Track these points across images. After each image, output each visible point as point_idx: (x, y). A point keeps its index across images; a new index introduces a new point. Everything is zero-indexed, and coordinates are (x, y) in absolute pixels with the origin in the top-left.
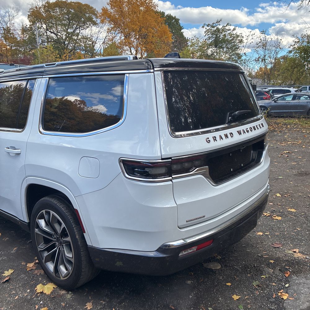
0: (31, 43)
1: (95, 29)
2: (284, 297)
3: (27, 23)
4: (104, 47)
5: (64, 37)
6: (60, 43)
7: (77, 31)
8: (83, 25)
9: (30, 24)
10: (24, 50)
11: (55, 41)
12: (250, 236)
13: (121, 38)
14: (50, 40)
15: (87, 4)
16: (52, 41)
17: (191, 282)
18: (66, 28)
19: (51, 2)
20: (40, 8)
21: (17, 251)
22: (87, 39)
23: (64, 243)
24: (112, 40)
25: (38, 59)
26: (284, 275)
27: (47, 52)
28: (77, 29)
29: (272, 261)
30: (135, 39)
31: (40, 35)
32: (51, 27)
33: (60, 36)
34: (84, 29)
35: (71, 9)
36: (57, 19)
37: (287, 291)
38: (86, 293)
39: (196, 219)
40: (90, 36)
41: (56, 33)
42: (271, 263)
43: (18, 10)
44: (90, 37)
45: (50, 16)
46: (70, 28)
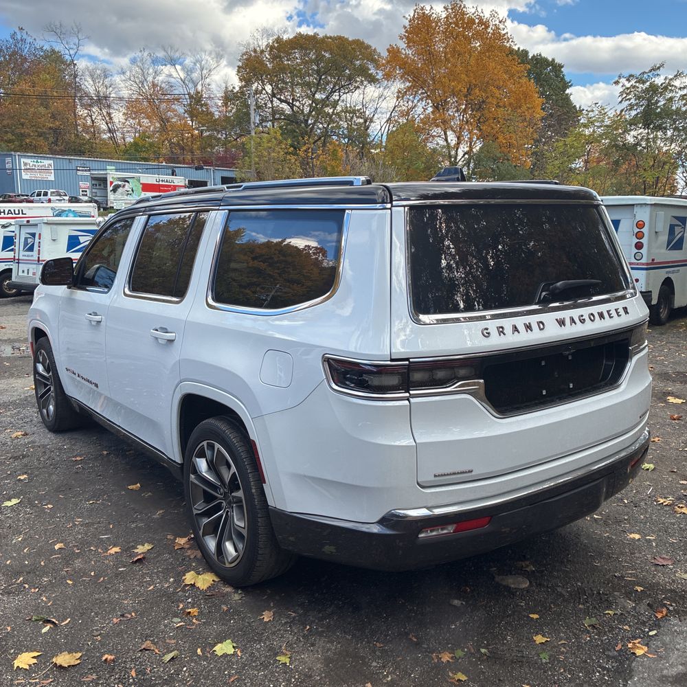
0: (240, 123)
1: (371, 91)
2: (637, 650)
3: (236, 83)
4: (389, 130)
5: (307, 110)
6: (297, 123)
7: (334, 97)
8: (348, 85)
9: (240, 85)
10: (226, 138)
11: (287, 118)
12: (612, 539)
13: (425, 110)
14: (277, 116)
15: (358, 40)
16: (283, 117)
17: (462, 604)
18: (311, 91)
19: (284, 38)
20: (262, 52)
21: (162, 516)
22: (354, 112)
23: (235, 503)
24: (408, 114)
25: (249, 157)
26: (655, 615)
27: (269, 141)
28: (335, 92)
29: (639, 589)
30: (457, 111)
31: (259, 107)
32: (281, 91)
33: (298, 108)
34: (348, 92)
35: (325, 51)
36: (295, 72)
37: (647, 641)
38: (266, 597)
39: (454, 474)
40: (361, 107)
41: (291, 101)
42: (637, 590)
43: (219, 57)
44: (361, 109)
45: (282, 66)
46: (320, 91)
